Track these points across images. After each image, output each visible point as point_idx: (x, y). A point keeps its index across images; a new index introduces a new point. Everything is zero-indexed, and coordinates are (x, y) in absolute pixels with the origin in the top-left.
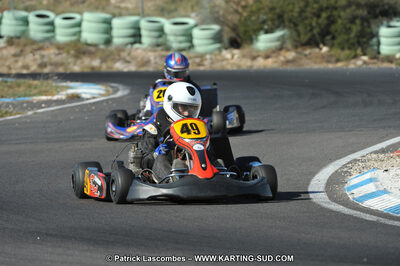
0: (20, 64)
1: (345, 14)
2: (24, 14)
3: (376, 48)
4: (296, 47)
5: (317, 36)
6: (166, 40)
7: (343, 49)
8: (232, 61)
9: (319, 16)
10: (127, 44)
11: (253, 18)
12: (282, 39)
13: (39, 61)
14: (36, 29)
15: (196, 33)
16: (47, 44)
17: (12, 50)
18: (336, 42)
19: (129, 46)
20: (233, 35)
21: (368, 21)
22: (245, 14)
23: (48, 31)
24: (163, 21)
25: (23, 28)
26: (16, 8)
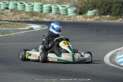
0: (14, 18)
1: (115, 6)
2: (16, 2)
4: (99, 15)
6: (59, 12)
7: (114, 16)
8: (79, 19)
9: (107, 6)
10: (47, 13)
11: (87, 6)
12: (95, 12)
13: (20, 17)
14: (19, 7)
15: (69, 10)
16: (23, 12)
17: (12, 13)
18: (112, 14)
20: (80, 11)
21: (122, 8)
22: (84, 4)
23: (23, 8)
24: (59, 6)
25: (16, 7)
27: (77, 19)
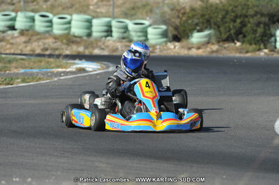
0: (29, 48)
1: (253, 21)
2: (32, 14)
3: (273, 44)
4: (219, 42)
5: (233, 35)
6: (129, 35)
7: (251, 44)
8: (174, 50)
9: (235, 21)
10: (102, 37)
11: (190, 22)
12: (209, 36)
13: (42, 47)
14: (40, 25)
15: (150, 30)
16: (47, 35)
17: (23, 39)
18: (246, 39)
19: (104, 38)
20: (175, 33)
21: (268, 25)
22: (184, 19)
23: (48, 27)
24: (127, 21)
25: (31, 24)
26: (26, 10)
27: (169, 51)
